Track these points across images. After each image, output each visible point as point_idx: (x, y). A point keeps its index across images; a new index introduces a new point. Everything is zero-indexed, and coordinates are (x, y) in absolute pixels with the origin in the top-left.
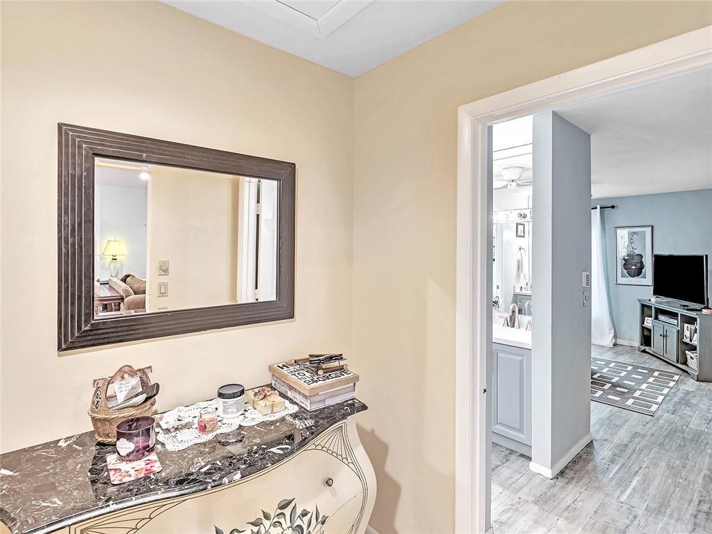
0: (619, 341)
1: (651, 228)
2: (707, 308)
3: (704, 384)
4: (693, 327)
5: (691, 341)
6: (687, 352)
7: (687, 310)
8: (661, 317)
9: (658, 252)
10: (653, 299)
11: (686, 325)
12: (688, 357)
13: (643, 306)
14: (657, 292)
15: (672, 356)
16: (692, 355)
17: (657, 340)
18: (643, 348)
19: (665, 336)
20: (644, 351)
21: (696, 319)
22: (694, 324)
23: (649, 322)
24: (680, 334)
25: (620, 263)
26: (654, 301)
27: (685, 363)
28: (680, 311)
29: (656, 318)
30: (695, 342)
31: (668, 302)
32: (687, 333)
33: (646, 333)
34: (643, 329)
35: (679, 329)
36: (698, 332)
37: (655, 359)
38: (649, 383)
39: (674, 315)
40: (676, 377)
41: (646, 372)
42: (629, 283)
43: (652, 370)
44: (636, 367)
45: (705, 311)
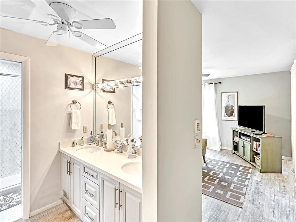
0: (223, 148)
1: (237, 93)
2: (264, 133)
3: (264, 174)
4: (258, 143)
5: (257, 150)
6: (255, 156)
7: (255, 134)
8: (242, 137)
9: (240, 104)
10: (238, 127)
11: (254, 142)
12: (256, 159)
13: (234, 131)
14: (240, 124)
15: (248, 157)
16: (258, 159)
17: (240, 148)
18: (234, 151)
19: (244, 147)
20: (234, 153)
21: (259, 140)
22: (258, 142)
23: (237, 139)
24: (252, 146)
25: (224, 110)
26: (239, 129)
27: (254, 161)
28: (252, 135)
29: (240, 137)
30: (259, 152)
31: (245, 129)
32: (255, 146)
33: (235, 144)
34: (234, 142)
35: (251, 144)
36: (261, 146)
37: (239, 158)
38: (238, 176)
39: (249, 137)
40: (250, 170)
41: (236, 167)
42: (227, 119)
43: (238, 166)
44: (231, 164)
45: (264, 135)
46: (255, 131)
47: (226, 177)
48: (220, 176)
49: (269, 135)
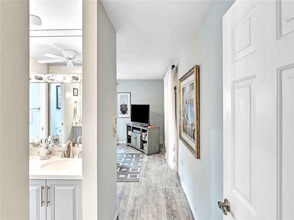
0: (119, 142)
1: (130, 94)
2: (149, 125)
3: (149, 156)
4: (145, 133)
5: (145, 139)
6: (144, 144)
7: (144, 127)
8: (134, 131)
9: (132, 103)
10: (131, 123)
11: (143, 133)
12: (144, 146)
13: (128, 126)
14: (132, 120)
15: (139, 147)
16: (146, 145)
17: (133, 140)
18: (128, 144)
19: (136, 138)
20: (128, 145)
21: (146, 130)
22: (145, 132)
23: (130, 133)
24: (141, 137)
25: (119, 108)
26: (131, 124)
27: (143, 148)
28: (142, 128)
29: (133, 131)
30: (146, 140)
31: (136, 124)
32: (143, 136)
33: (129, 137)
34: (128, 136)
35: (141, 135)
36: (147, 135)
37: (132, 148)
38: (133, 162)
39: (139, 129)
40: (141, 155)
41: (131, 156)
42: (122, 117)
43: (133, 155)
44: (127, 154)
45: (149, 127)
46: (143, 124)
47: (125, 164)
48: (120, 165)
49: (152, 126)
